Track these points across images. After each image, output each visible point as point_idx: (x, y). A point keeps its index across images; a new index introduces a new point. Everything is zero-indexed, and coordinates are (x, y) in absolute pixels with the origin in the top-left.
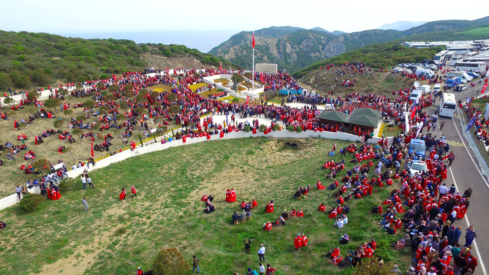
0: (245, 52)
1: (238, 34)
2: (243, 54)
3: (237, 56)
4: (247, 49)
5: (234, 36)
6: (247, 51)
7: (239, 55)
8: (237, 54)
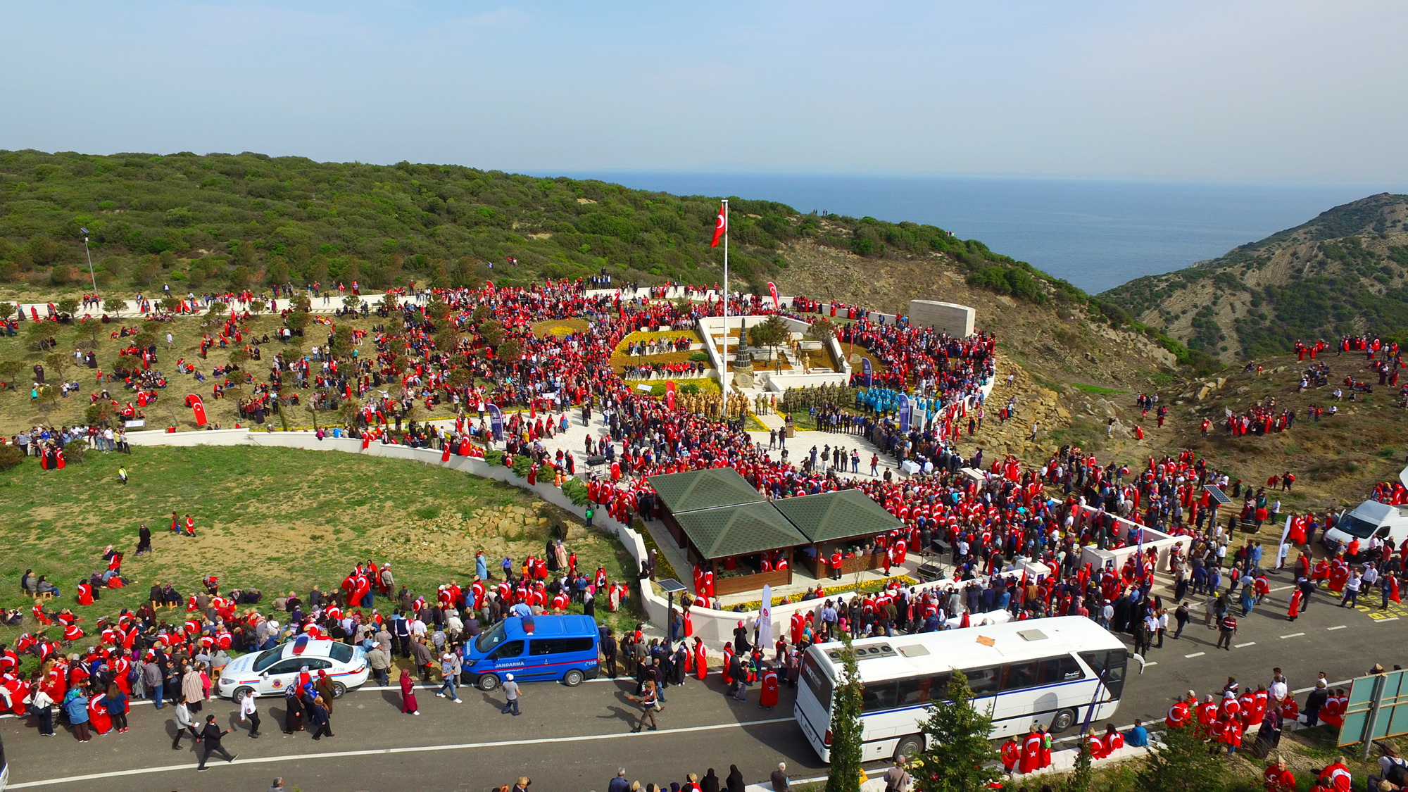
0: (1334, 267)
1: (1357, 202)
2: (1325, 274)
3: (1296, 278)
4: (1351, 259)
5: (1335, 210)
6: (1344, 264)
7: (1304, 275)
8: (1300, 271)
